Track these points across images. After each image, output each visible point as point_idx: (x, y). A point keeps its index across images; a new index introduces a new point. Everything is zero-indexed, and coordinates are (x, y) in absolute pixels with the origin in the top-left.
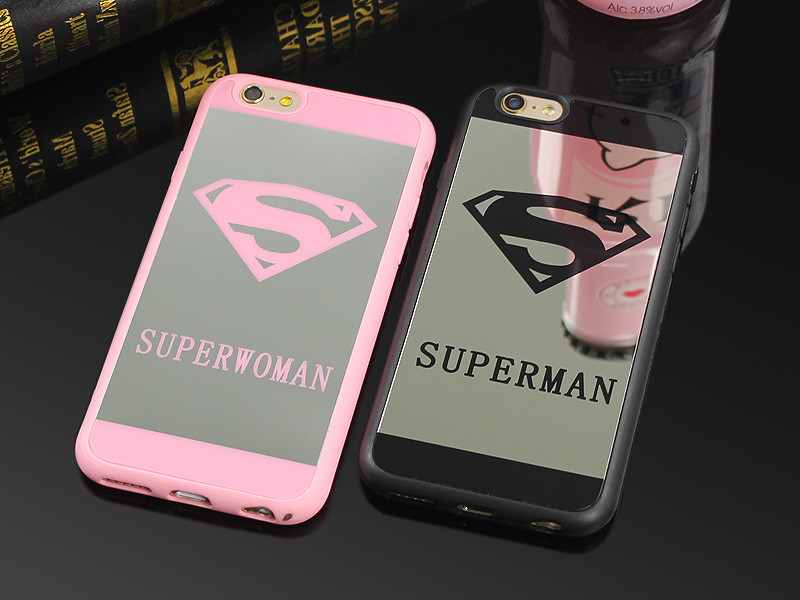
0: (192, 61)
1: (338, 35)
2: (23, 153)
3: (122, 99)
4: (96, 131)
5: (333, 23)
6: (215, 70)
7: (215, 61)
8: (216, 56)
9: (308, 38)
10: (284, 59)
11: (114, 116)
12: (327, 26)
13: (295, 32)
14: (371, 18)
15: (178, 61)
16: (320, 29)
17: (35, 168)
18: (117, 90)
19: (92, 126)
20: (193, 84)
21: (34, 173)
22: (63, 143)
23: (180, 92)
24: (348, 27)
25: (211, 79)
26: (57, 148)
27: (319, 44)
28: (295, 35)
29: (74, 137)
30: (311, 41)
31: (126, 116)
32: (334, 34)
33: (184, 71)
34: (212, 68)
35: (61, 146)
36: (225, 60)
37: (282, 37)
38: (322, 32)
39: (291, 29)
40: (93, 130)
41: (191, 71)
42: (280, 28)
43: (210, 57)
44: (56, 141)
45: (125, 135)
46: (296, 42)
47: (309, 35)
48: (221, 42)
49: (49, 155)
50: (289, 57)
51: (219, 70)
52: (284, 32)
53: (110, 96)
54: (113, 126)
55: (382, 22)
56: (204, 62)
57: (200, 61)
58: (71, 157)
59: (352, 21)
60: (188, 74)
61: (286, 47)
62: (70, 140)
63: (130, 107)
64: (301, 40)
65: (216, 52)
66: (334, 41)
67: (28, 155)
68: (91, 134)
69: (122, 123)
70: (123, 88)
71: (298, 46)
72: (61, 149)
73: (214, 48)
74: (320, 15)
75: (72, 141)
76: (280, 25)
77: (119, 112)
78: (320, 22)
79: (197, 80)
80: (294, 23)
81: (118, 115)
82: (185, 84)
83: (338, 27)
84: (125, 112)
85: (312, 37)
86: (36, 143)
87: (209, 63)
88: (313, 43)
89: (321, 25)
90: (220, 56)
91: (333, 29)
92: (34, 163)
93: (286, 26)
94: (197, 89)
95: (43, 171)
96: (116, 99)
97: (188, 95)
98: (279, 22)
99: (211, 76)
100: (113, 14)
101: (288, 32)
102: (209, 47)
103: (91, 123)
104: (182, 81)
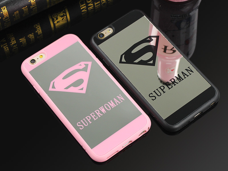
0: (57, 16)
1: (97, 7)
2: (11, 43)
4: (31, 36)
5: (95, 4)
6: (64, 18)
7: (64, 16)
9: (89, 8)
10: (82, 14)
11: (36, 32)
12: (94, 5)
13: (85, 7)
14: (105, 2)
15: (53, 16)
16: (92, 6)
17: (15, 47)
18: (37, 25)
19: (30, 35)
20: (58, 22)
21: (14, 48)
22: (23, 40)
23: (54, 24)
24: (100, 5)
25: (62, 21)
26: (21, 42)
27: (92, 10)
29: (25, 38)
30: (89, 9)
32: (96, 7)
33: (55, 19)
34: (63, 18)
35: (22, 41)
37: (81, 8)
38: (93, 6)
39: (84, 6)
40: (30, 36)
41: (57, 19)
42: (81, 6)
43: (62, 15)
44: (20, 39)
45: (39, 37)
46: (86, 9)
47: (89, 7)
48: (65, 11)
49: (18, 43)
50: (84, 13)
51: (65, 18)
52: (82, 7)
53: (35, 27)
54: (36, 35)
55: (109, 3)
56: (60, 16)
57: (59, 16)
58: (25, 44)
59: (101, 3)
60: (56, 20)
61: (83, 11)
63: (41, 29)
64: (87, 9)
66: (96, 8)
67: (13, 44)
68: (30, 37)
69: (38, 34)
70: (38, 24)
71: (86, 10)
72: (22, 42)
73: (63, 12)
74: (92, 2)
76: (81, 5)
77: (38, 31)
78: (92, 4)
79: (59, 21)
80: (85, 4)
81: (37, 32)
83: (97, 5)
84: (39, 31)
85: (90, 8)
86: (15, 40)
87: (62, 16)
88: (90, 9)
89: (92, 5)
90: (65, 14)
92: (15, 46)
93: (83, 5)
94: (59, 23)
95: (17, 48)
96: (37, 27)
97: (56, 25)
98: (80, 4)
99: (63, 20)
100: (35, 6)
101: (83, 7)
102: (62, 12)
103: (30, 34)
104: (55, 21)
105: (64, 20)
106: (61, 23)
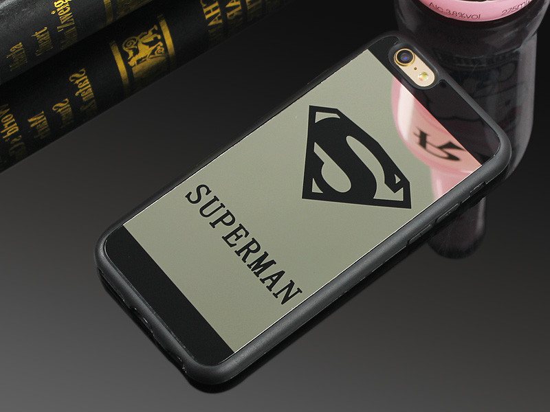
0: (136, 45)
1: (252, 9)
2: (5, 134)
3: (82, 81)
4: (63, 107)
5: (248, 1)
6: (156, 49)
7: (156, 41)
8: (156, 38)
9: (228, 14)
10: (210, 32)
11: (77, 94)
12: (243, 3)
13: (218, 11)
15: (126, 46)
16: (237, 6)
17: (16, 143)
18: (78, 75)
19: (60, 105)
20: (138, 62)
21: (16, 146)
22: (37, 120)
25: (151, 56)
26: (32, 125)
27: (237, 17)
28: (218, 14)
29: (45, 114)
30: (230, 16)
31: (87, 93)
32: (249, 8)
33: (131, 53)
34: (153, 48)
35: (36, 123)
36: (163, 40)
37: (207, 17)
38: (239, 8)
39: (214, 9)
40: (60, 108)
41: (136, 52)
42: (205, 10)
43: (151, 39)
44: (30, 120)
45: (87, 107)
46: (219, 18)
47: (229, 12)
48: (160, 27)
49: (26, 131)
50: (213, 31)
51: (159, 48)
52: (209, 12)
53: (72, 81)
54: (76, 103)
56: (146, 44)
57: (143, 43)
58: (43, 131)
60: (134, 55)
61: (212, 23)
62: (43, 117)
63: (90, 86)
64: (223, 16)
65: (155, 35)
66: (249, 13)
67: (9, 134)
68: (60, 110)
69: (84, 99)
70: (82, 73)
71: (221, 21)
72: (36, 126)
73: (154, 32)
75: (45, 118)
76: (205, 7)
77: (81, 91)
78: (237, 1)
79: (142, 58)
80: (216, 4)
81: (80, 94)
82: (132, 63)
84: (86, 90)
85: (231, 13)
86: (16, 124)
87: (150, 44)
88: (233, 17)
89: (239, 3)
90: (159, 37)
91: (248, 4)
92: (15, 140)
93: (210, 8)
94: (142, 64)
95: (22, 143)
96: (77, 82)
97: (136, 70)
98: (204, 5)
99: (153, 53)
100: (71, 24)
101: (211, 12)
102: (150, 32)
103: (57, 103)
104: (130, 60)
105: (156, 55)
106: (149, 62)
